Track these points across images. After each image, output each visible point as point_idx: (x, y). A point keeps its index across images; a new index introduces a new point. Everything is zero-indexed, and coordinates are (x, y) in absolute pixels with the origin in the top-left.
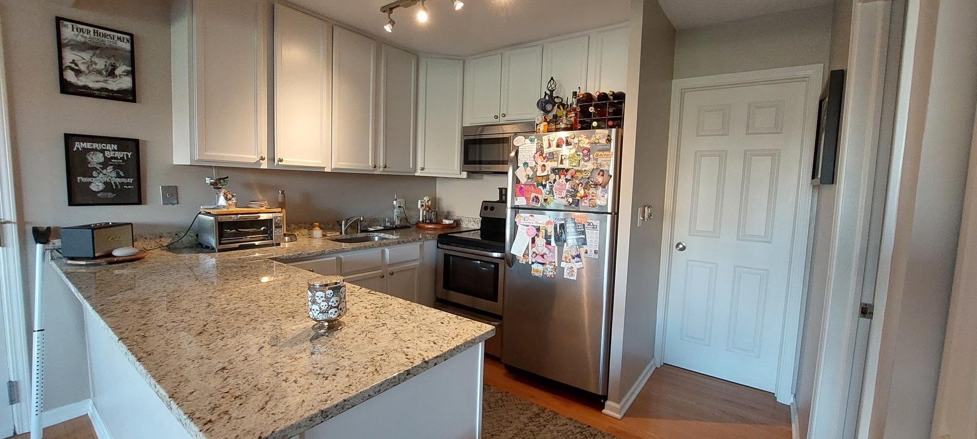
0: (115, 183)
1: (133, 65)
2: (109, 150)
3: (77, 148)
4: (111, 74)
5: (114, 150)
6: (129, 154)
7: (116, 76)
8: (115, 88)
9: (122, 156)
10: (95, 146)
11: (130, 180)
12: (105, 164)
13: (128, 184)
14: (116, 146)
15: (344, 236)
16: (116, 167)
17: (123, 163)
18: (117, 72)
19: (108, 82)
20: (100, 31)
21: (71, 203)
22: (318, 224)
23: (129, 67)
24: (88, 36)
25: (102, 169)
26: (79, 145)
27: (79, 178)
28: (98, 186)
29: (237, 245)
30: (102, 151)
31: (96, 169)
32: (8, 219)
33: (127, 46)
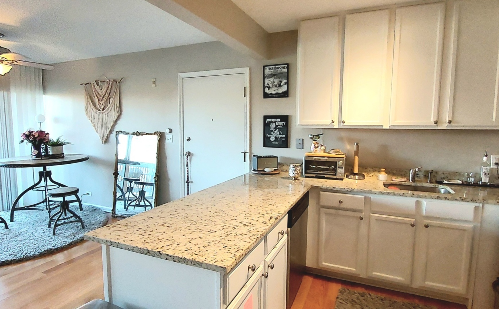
0: (279, 137)
1: (288, 79)
2: (277, 122)
3: (267, 122)
4: (280, 86)
5: (279, 122)
6: (284, 123)
7: (282, 86)
8: (281, 92)
9: (282, 124)
10: (273, 120)
11: (284, 136)
12: (275, 129)
13: (283, 138)
14: (280, 119)
15: (410, 183)
16: (280, 130)
17: (282, 128)
18: (282, 84)
19: (279, 89)
20: (277, 66)
21: (265, 146)
22: (384, 169)
23: (286, 80)
24: (272, 70)
25: (275, 130)
26: (268, 120)
27: (267, 135)
28: (273, 138)
29: (314, 175)
30: (275, 122)
31: (272, 131)
32: (247, 151)
33: (285, 70)
